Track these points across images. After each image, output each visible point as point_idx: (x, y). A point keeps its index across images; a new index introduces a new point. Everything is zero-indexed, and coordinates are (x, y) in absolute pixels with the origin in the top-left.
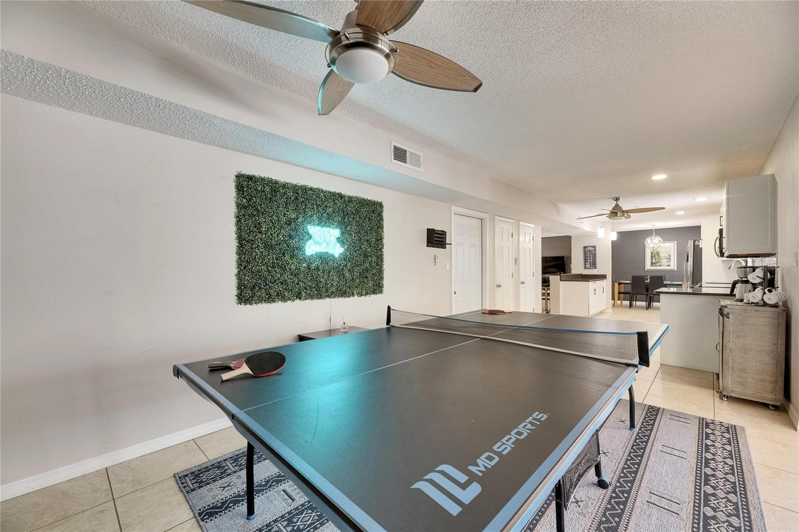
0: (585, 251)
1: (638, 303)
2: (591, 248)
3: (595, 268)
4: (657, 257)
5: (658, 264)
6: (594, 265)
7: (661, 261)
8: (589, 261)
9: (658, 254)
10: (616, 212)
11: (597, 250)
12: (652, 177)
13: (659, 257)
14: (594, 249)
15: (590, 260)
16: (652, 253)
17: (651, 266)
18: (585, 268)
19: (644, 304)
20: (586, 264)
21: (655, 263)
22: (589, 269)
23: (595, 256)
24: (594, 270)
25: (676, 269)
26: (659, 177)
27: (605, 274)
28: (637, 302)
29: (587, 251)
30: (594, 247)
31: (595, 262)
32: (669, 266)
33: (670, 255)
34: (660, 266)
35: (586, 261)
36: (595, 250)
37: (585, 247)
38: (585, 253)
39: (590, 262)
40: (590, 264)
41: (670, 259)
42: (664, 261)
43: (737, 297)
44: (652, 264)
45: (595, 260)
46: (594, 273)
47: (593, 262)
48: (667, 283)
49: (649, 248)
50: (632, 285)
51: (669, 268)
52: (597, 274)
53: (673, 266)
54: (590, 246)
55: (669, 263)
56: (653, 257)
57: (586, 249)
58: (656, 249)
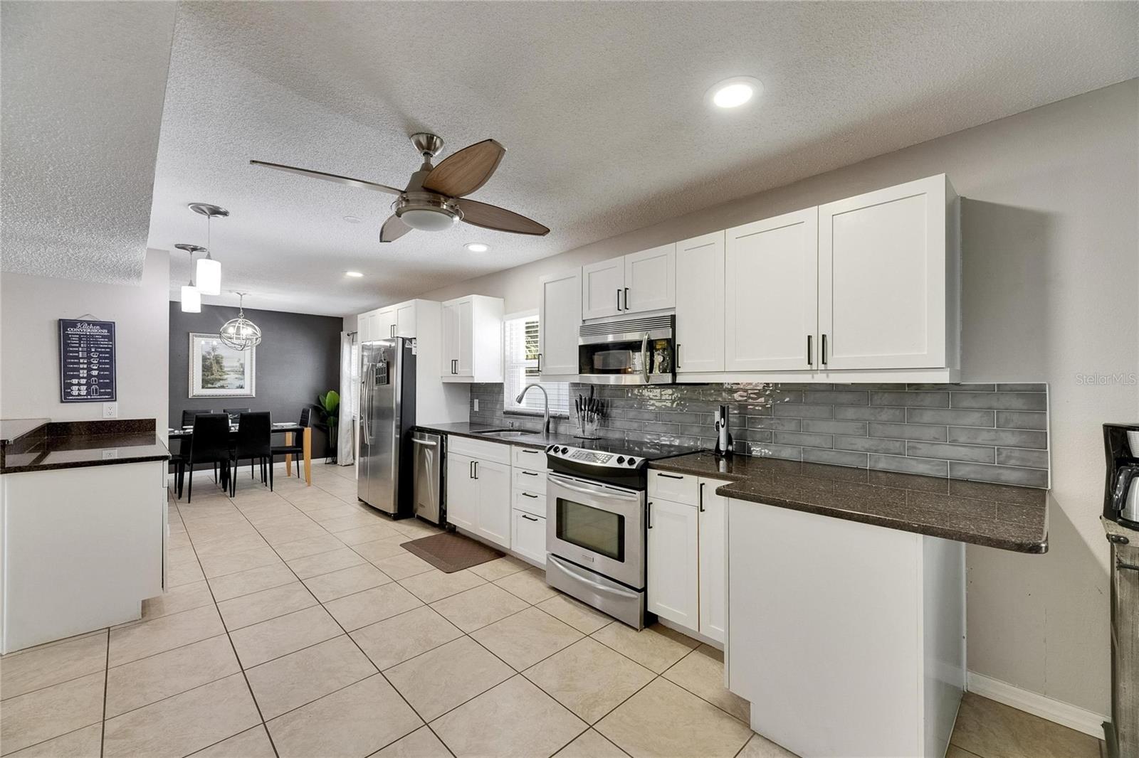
0: (67, 337)
2: (95, 330)
3: (112, 397)
4: (215, 367)
5: (219, 384)
6: (105, 387)
7: (226, 377)
8: (83, 374)
9: (218, 362)
11: (119, 340)
13: (221, 367)
14: (105, 332)
15: (89, 369)
16: (204, 359)
17: (203, 387)
18: (66, 396)
20: (68, 385)
21: (213, 382)
22: (86, 401)
23: (109, 358)
24: (106, 405)
25: (254, 396)
29: (75, 340)
30: (109, 326)
31: (111, 378)
32: (242, 387)
33: (242, 366)
34: (222, 387)
35: (68, 372)
36: (111, 337)
37: (66, 326)
38: (66, 345)
39: (90, 377)
40: (88, 385)
41: (243, 373)
42: (231, 378)
44: (206, 383)
45: (111, 370)
46: (106, 417)
47: (98, 376)
48: (272, 428)
49: (200, 345)
50: (185, 438)
51: (239, 392)
52: (118, 418)
53: (249, 389)
54: (89, 323)
55: (241, 383)
56: (206, 369)
57: (70, 331)
58: (214, 349)
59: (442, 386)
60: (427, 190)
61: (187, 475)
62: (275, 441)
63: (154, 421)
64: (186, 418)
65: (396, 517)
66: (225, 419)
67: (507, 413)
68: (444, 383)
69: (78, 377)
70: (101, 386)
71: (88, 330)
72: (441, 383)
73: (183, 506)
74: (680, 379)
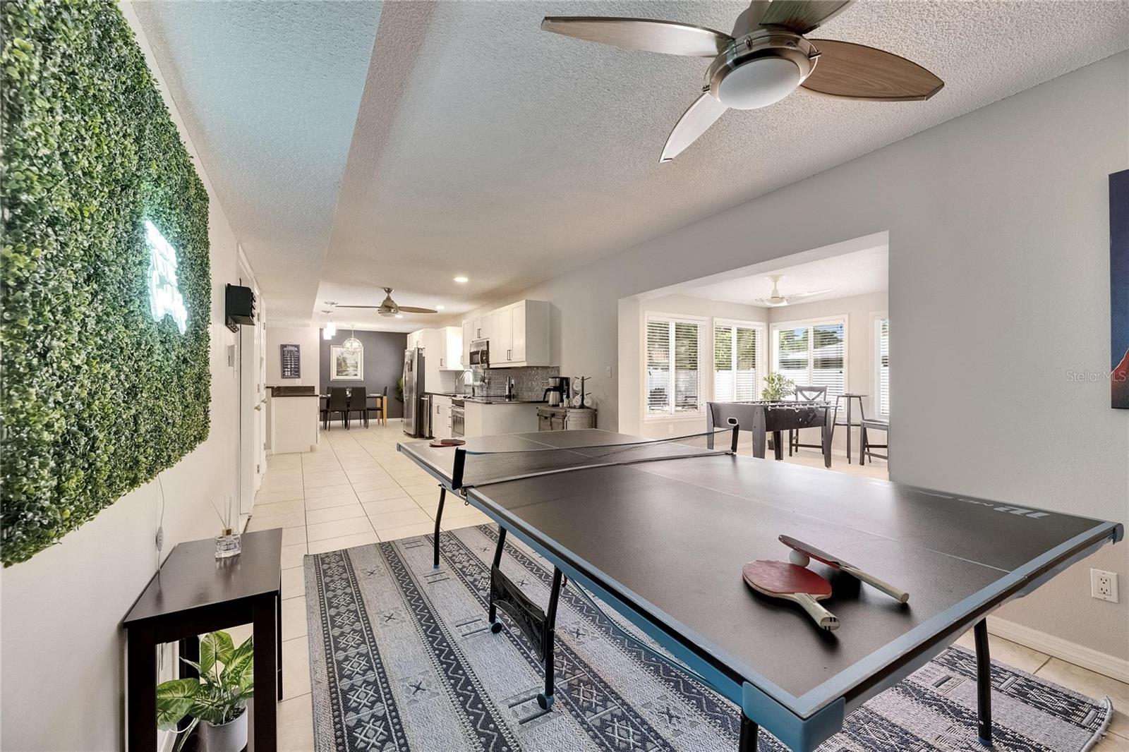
0: (283, 352)
1: (333, 423)
2: (293, 349)
3: (299, 376)
4: (343, 364)
5: (345, 373)
6: (296, 373)
7: (348, 369)
8: (289, 366)
9: (345, 361)
10: (388, 307)
11: (301, 352)
12: (454, 278)
13: (346, 364)
14: (296, 349)
15: (291, 365)
16: (338, 359)
17: (337, 375)
18: (283, 376)
19: (340, 423)
20: (284, 371)
21: (342, 372)
22: (290, 378)
23: (298, 359)
24: (297, 380)
25: (362, 379)
26: (461, 280)
27: (313, 385)
28: (331, 422)
29: (286, 353)
30: (297, 346)
31: (298, 368)
32: (356, 375)
33: (357, 363)
34: (347, 375)
35: (284, 366)
36: (298, 351)
37: (283, 346)
38: (284, 355)
39: (291, 368)
40: (291, 371)
41: (357, 367)
42: (351, 370)
43: (551, 403)
44: (338, 373)
45: (299, 365)
46: (297, 385)
47: (294, 368)
48: (367, 396)
49: (336, 352)
50: (328, 400)
51: (355, 377)
52: (301, 385)
53: (360, 376)
54: (291, 345)
55: (356, 373)
56: (339, 365)
57: (285, 349)
58: (342, 354)
59: (439, 373)
60: (387, 307)
61: (328, 422)
62: (369, 403)
63: (314, 387)
64: (330, 390)
65: (415, 436)
66: (344, 390)
67: (465, 385)
68: (440, 371)
69: (287, 368)
70: (296, 372)
71: (291, 348)
72: (438, 371)
73: (327, 432)
74: (491, 367)
